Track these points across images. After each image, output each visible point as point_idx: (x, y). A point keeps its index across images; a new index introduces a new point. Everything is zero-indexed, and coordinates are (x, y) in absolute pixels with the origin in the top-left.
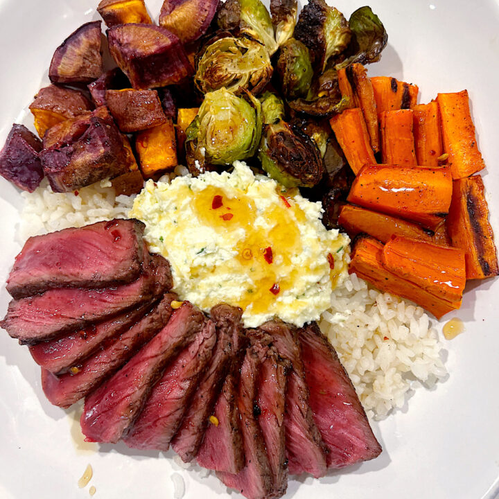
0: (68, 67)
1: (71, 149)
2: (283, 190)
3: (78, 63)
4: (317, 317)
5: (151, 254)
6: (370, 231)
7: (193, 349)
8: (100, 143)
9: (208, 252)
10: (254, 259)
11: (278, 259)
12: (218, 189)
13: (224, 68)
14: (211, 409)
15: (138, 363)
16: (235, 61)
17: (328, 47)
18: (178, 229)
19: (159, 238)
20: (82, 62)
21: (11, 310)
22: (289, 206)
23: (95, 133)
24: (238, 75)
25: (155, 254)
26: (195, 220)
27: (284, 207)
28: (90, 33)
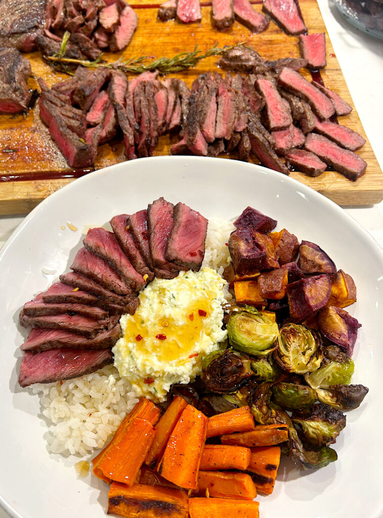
0: (307, 252)
1: (250, 241)
2: (203, 358)
3: (309, 257)
4: (115, 364)
5: (179, 272)
6: (164, 417)
7: (118, 281)
8: (249, 254)
9: (172, 300)
10: (162, 328)
11: (157, 342)
12: (210, 315)
13: (295, 340)
14: (82, 289)
15: (120, 255)
16: (299, 348)
17: (307, 422)
18: (191, 288)
19: (188, 276)
20: (310, 259)
21: (168, 203)
22: (191, 357)
23: (256, 252)
24: (289, 349)
25: (179, 274)
26: (194, 298)
27: (190, 354)
28: (328, 266)
